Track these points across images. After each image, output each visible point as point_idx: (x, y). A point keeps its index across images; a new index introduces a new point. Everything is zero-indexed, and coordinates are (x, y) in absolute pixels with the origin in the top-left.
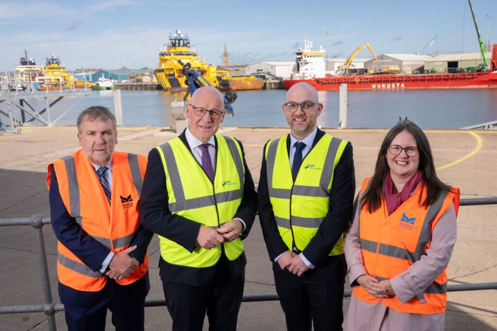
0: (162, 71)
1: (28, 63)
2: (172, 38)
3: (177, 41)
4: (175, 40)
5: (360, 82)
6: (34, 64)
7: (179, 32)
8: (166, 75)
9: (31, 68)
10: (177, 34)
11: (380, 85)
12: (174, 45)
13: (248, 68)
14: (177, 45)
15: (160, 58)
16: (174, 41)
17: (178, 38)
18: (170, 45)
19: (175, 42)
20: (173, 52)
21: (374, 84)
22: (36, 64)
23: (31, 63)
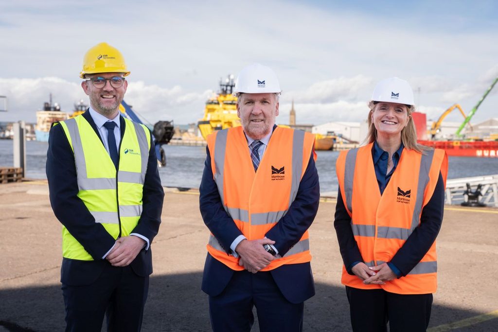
0: (208, 122)
1: (52, 109)
2: (223, 84)
3: (229, 88)
4: (227, 86)
5: (461, 148)
6: (59, 110)
7: (232, 77)
8: (212, 128)
9: (55, 114)
10: (229, 79)
11: (488, 151)
12: (224, 92)
13: (316, 129)
14: (228, 92)
15: (207, 108)
16: (225, 88)
17: (230, 84)
18: (220, 92)
19: (227, 90)
20: (223, 101)
21: (479, 150)
22: (61, 110)
23: (55, 109)
